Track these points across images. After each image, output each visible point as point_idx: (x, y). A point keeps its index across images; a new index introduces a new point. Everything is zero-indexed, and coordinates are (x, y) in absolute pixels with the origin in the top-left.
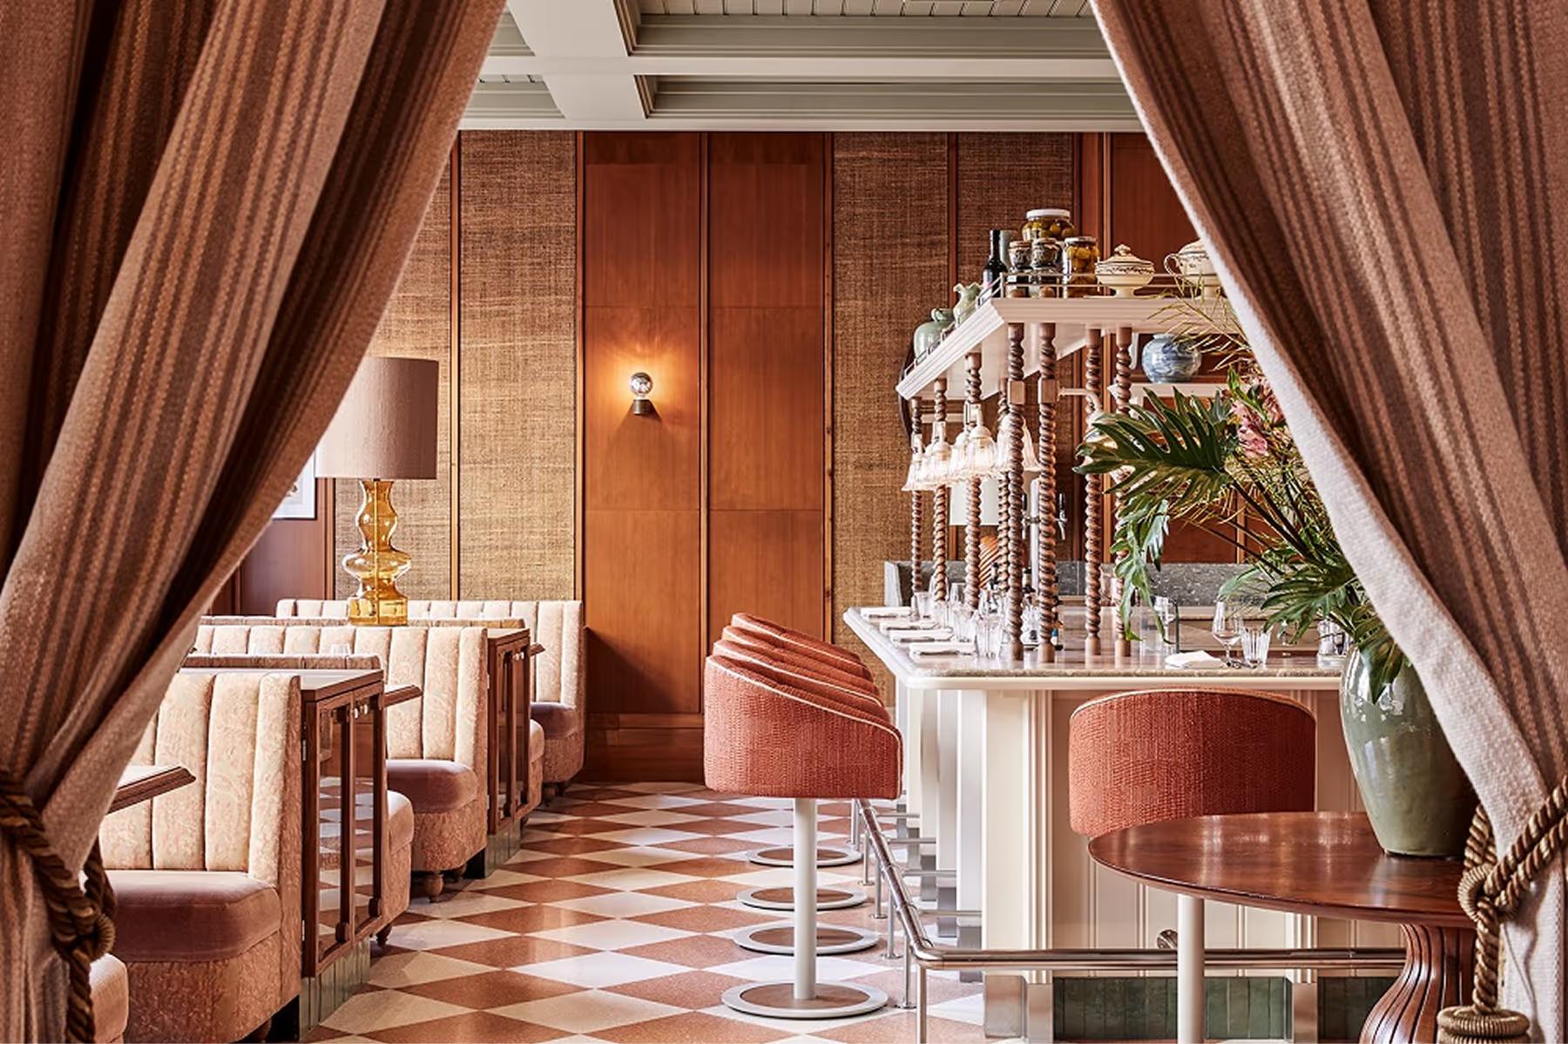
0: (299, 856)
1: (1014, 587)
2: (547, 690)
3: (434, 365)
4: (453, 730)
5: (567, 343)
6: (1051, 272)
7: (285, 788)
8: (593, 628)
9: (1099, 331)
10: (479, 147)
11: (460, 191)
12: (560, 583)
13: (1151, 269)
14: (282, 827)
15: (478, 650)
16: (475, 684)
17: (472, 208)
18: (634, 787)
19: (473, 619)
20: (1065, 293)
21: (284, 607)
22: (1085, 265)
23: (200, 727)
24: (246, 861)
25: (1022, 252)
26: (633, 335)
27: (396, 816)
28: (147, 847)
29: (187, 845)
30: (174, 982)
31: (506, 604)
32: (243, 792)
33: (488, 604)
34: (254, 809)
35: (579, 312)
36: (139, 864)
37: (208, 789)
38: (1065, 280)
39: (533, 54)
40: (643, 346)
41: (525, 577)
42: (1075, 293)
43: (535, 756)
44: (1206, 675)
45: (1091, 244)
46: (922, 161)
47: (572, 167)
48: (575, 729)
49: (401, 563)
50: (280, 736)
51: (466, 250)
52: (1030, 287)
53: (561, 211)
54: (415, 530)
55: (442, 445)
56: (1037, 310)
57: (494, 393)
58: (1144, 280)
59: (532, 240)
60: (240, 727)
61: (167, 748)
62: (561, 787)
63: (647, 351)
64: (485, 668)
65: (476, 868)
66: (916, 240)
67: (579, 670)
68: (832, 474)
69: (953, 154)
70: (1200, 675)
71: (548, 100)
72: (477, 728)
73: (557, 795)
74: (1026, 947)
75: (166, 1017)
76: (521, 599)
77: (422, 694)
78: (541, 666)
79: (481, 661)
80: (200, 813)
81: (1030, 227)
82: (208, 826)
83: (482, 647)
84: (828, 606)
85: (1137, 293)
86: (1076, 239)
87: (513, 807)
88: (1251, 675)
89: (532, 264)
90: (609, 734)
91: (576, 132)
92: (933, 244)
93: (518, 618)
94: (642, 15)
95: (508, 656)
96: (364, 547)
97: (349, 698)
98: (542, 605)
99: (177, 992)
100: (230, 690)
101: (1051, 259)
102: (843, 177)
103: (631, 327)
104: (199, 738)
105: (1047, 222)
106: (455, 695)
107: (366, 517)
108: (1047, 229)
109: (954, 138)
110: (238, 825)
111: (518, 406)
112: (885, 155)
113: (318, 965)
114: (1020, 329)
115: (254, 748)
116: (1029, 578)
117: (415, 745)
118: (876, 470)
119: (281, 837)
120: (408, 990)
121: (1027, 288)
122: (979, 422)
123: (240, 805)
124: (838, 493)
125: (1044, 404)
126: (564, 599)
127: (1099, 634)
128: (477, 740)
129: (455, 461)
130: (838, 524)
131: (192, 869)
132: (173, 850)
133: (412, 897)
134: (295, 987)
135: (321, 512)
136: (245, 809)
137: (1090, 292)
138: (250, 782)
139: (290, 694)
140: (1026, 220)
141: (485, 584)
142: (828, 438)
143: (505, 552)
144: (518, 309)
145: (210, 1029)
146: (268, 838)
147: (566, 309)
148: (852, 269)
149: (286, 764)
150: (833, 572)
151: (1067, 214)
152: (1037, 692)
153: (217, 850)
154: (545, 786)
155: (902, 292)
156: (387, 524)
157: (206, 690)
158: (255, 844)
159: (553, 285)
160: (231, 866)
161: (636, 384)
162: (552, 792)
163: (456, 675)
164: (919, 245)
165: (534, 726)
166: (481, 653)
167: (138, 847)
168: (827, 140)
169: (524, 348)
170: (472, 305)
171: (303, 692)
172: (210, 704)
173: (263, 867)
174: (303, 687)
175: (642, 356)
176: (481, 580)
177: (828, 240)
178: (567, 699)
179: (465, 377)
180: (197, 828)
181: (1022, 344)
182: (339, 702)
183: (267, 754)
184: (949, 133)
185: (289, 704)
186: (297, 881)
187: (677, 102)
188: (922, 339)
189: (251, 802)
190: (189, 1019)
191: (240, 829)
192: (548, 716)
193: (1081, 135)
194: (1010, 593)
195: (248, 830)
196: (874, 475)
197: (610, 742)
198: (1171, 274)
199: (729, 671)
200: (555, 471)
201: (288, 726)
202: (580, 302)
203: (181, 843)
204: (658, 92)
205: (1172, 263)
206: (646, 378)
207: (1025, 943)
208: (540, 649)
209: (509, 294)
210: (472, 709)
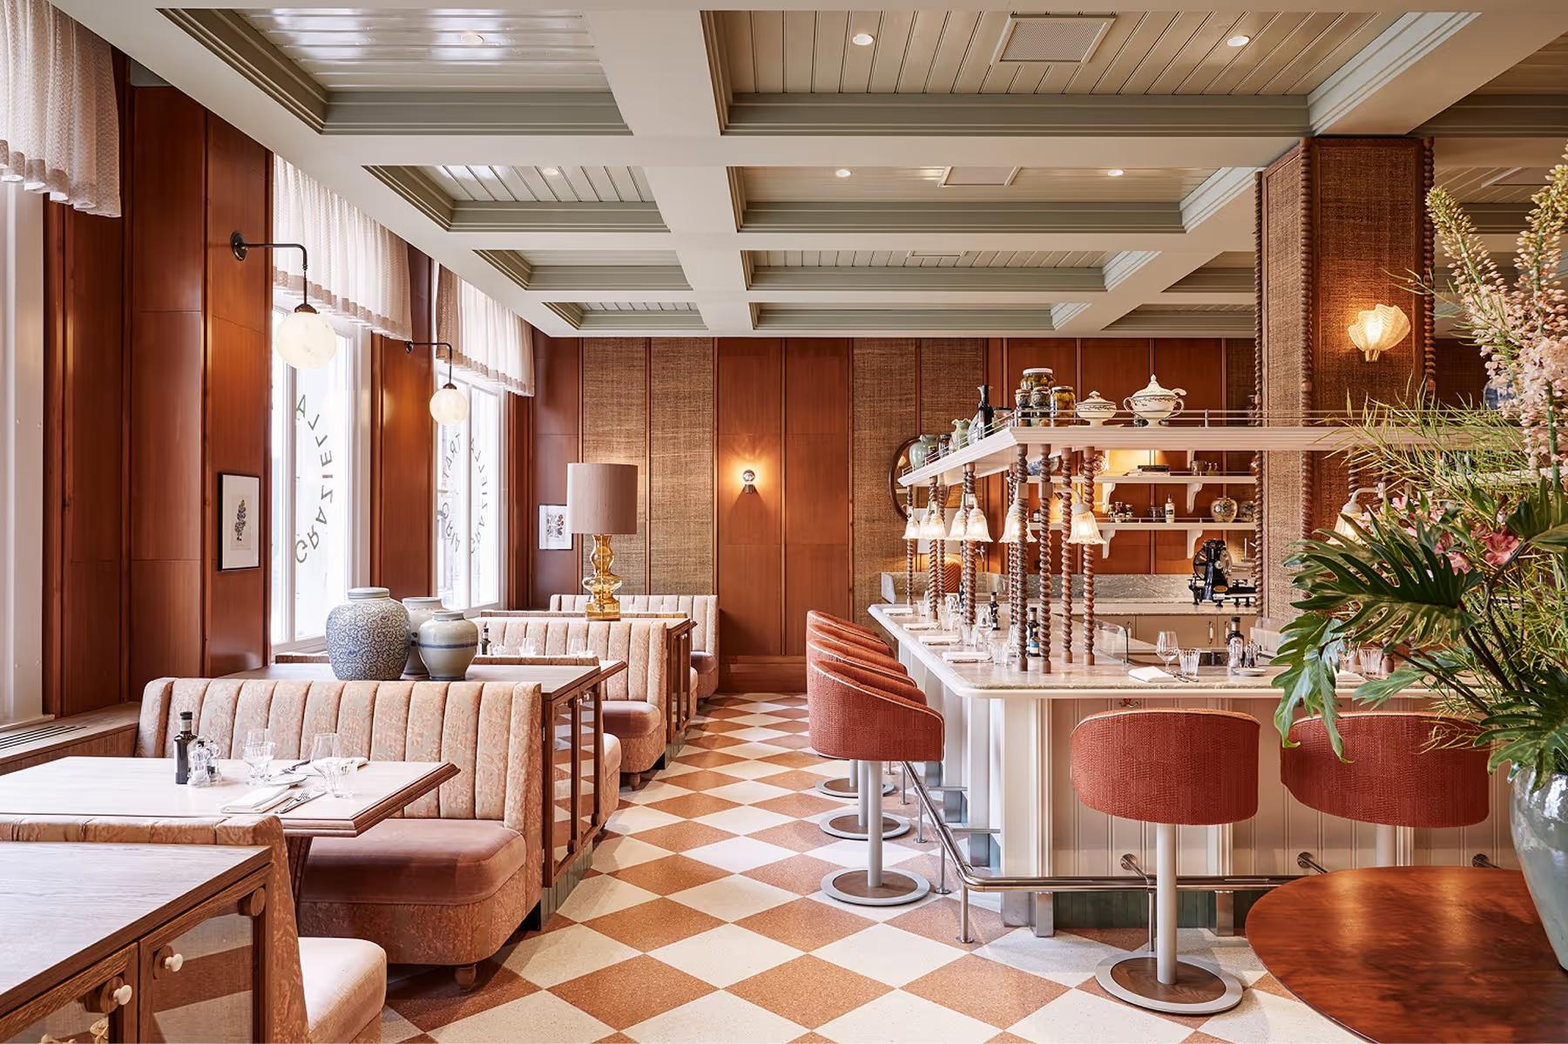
0: (540, 807)
1: (1021, 621)
2: (698, 645)
3: (635, 468)
4: (646, 683)
5: (707, 453)
6: (1045, 410)
7: (529, 765)
8: (724, 609)
9: (1071, 449)
10: (661, 348)
11: (650, 371)
12: (704, 584)
13: (1115, 407)
14: (527, 791)
15: (661, 636)
16: (659, 656)
17: (657, 381)
18: (746, 696)
19: (658, 613)
20: (1052, 424)
21: (554, 599)
22: (1067, 405)
23: (472, 720)
24: (503, 813)
25: (1024, 396)
26: (745, 450)
27: (610, 753)
28: (436, 802)
29: (462, 802)
30: (443, 920)
31: (676, 597)
32: (501, 765)
33: (666, 597)
34: (508, 779)
35: (715, 437)
36: (431, 815)
37: (477, 764)
38: (1052, 415)
39: (692, 289)
40: (750, 455)
41: (686, 581)
42: (1059, 424)
43: (693, 688)
44: (1166, 688)
45: (1069, 391)
46: (902, 355)
47: (711, 359)
48: (713, 667)
49: (616, 582)
50: (526, 727)
51: (654, 403)
52: (1032, 419)
53: (705, 381)
54: (626, 556)
55: (640, 509)
56: (1039, 434)
57: (670, 481)
58: (1109, 415)
59: (689, 398)
60: (499, 720)
61: (450, 735)
62: (706, 700)
63: (752, 458)
64: (665, 645)
65: (660, 765)
66: (898, 397)
67: (716, 634)
68: (852, 525)
69: (918, 350)
70: (1162, 688)
71: (700, 320)
72: (660, 683)
73: (705, 705)
74: (1035, 875)
75: (438, 944)
76: (684, 594)
77: (627, 666)
78: (696, 633)
79: (662, 643)
80: (472, 779)
81: (1027, 381)
82: (477, 789)
83: (663, 634)
84: (851, 597)
85: (1104, 423)
86: (1059, 388)
87: (681, 724)
88: (1196, 688)
89: (690, 411)
90: (732, 666)
91: (714, 338)
92: (907, 399)
93: (683, 612)
94: (755, 266)
95: (678, 637)
96: (595, 573)
97: (576, 692)
98: (696, 597)
99: (446, 926)
100: (493, 694)
101: (1043, 402)
102: (858, 363)
103: (743, 445)
104: (472, 728)
105: (1039, 377)
106: (648, 662)
107: (596, 556)
108: (1039, 381)
109: (919, 341)
110: (498, 788)
111: (682, 488)
112: (882, 352)
113: (554, 878)
114: (1024, 449)
115: (509, 734)
116: (1035, 616)
117: (624, 693)
118: (876, 522)
119: (526, 798)
120: (614, 874)
121: (1030, 421)
122: (975, 506)
123: (499, 774)
124: (855, 535)
125: (1043, 499)
126: (707, 594)
127: (1071, 649)
128: (660, 690)
129: (648, 518)
130: (856, 553)
131: (467, 819)
132: (454, 805)
133: (621, 786)
134: (538, 895)
135: (575, 546)
136: (502, 778)
137: (1069, 423)
138: (506, 758)
139: (533, 698)
140: (1023, 377)
141: (664, 585)
142: (851, 505)
143: (675, 567)
144: (683, 435)
145: (471, 951)
146: (518, 799)
147: (708, 435)
148: (863, 411)
149: (530, 747)
150: (853, 578)
151: (1050, 371)
152: (1042, 700)
153: (483, 804)
154: (698, 700)
155: (891, 426)
156: (608, 559)
157: (477, 693)
158: (509, 803)
159: (701, 422)
160: (492, 815)
161: (746, 476)
162: (701, 703)
163: (648, 651)
164: (900, 400)
165: (693, 671)
166: (663, 638)
167: (430, 803)
168: (850, 342)
169: (686, 456)
170: (657, 433)
171: (543, 694)
172: (479, 704)
173: (514, 818)
174: (543, 691)
175: (750, 461)
176: (662, 582)
177: (851, 397)
178: (709, 652)
179: (654, 473)
180: (470, 791)
181: (1026, 458)
182: (570, 696)
183: (518, 740)
184: (916, 339)
185: (533, 704)
186: (539, 825)
187: (771, 320)
188: (914, 452)
189: (506, 772)
190: (455, 945)
191: (499, 791)
192: (699, 663)
193: (988, 339)
194: (1018, 625)
195: (504, 792)
196: (876, 525)
197: (732, 671)
198: (1128, 411)
199: (828, 675)
200: (702, 523)
201: (532, 720)
202: (716, 432)
203: (459, 800)
204: (762, 313)
205: (1128, 403)
206: (751, 473)
207: (1034, 873)
208: (695, 624)
209: (678, 427)
210: (657, 671)
